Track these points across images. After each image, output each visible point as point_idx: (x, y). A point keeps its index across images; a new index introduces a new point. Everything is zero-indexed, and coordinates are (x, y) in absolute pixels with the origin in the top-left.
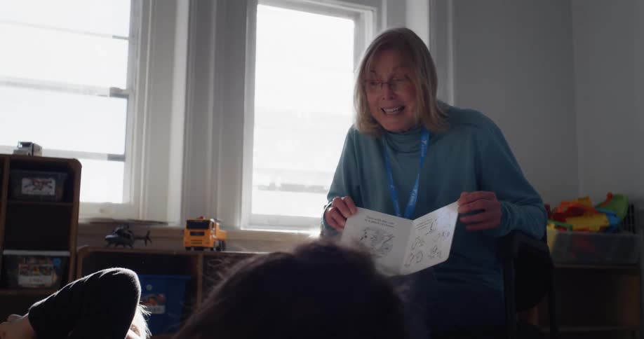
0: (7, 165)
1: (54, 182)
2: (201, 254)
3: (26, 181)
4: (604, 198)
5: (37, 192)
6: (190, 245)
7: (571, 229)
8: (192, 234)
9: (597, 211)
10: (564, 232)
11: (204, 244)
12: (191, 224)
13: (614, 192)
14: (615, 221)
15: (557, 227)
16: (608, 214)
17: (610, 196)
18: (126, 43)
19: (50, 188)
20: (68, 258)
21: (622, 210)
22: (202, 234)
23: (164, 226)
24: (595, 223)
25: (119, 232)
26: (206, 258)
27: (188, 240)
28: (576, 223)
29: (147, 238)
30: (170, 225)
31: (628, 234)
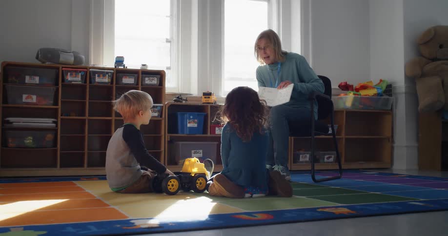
0: (140, 73)
1: (156, 79)
2: (209, 105)
3: (147, 79)
4: (379, 81)
5: (151, 83)
6: (204, 102)
7: (360, 95)
8: (205, 98)
9: (373, 88)
10: (357, 96)
11: (210, 102)
12: (204, 94)
13: (383, 79)
14: (380, 91)
15: (354, 94)
16: (377, 88)
17: (381, 81)
18: (169, 18)
19: (155, 81)
20: (162, 107)
21: (384, 86)
22: (209, 98)
23: (191, 96)
24: (371, 92)
25: (178, 97)
26: (211, 106)
27: (204, 100)
28: (363, 93)
29: (186, 100)
30: (194, 95)
31: (386, 97)
